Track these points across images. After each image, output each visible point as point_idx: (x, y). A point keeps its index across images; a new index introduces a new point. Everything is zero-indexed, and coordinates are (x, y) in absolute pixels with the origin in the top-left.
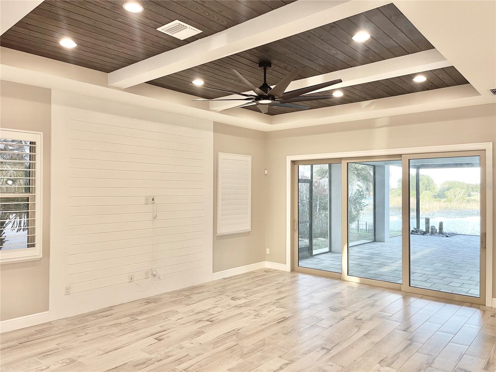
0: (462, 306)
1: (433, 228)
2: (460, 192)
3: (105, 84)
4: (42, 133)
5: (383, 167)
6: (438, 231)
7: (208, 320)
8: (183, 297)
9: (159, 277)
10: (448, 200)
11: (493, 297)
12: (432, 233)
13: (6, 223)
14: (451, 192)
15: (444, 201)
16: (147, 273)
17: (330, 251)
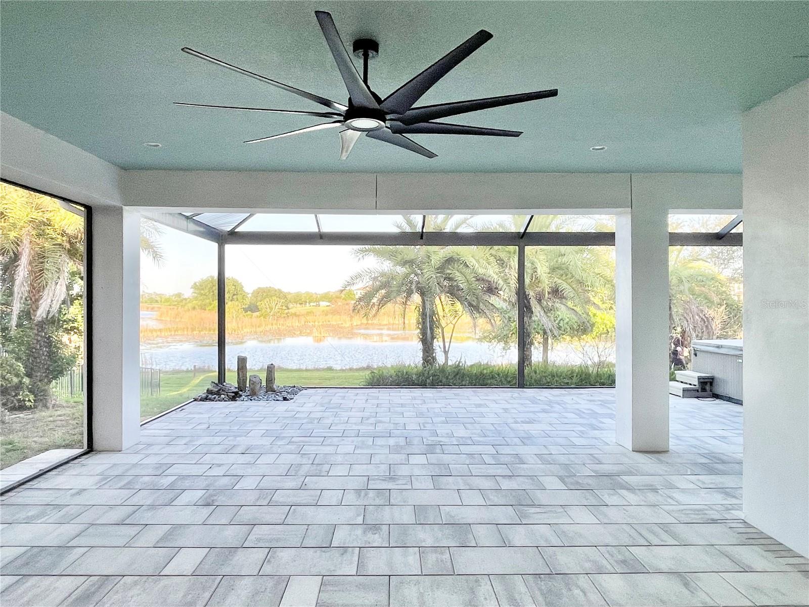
1: (254, 379)
2: (277, 304)
5: (117, 213)
6: (264, 383)
10: (262, 315)
12: (253, 394)
14: (266, 303)
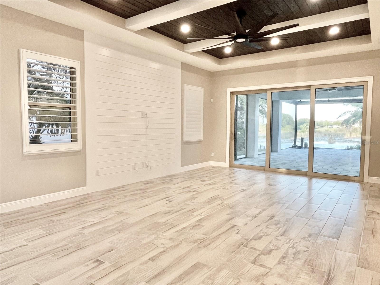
0: (349, 182)
1: (306, 144)
3: (124, 27)
4: (79, 62)
5: (278, 102)
7: (194, 192)
8: (167, 181)
9: (151, 168)
10: (302, 131)
11: (368, 176)
12: (305, 147)
13: (42, 130)
14: (304, 126)
15: (300, 132)
16: (143, 165)
17: (246, 157)
